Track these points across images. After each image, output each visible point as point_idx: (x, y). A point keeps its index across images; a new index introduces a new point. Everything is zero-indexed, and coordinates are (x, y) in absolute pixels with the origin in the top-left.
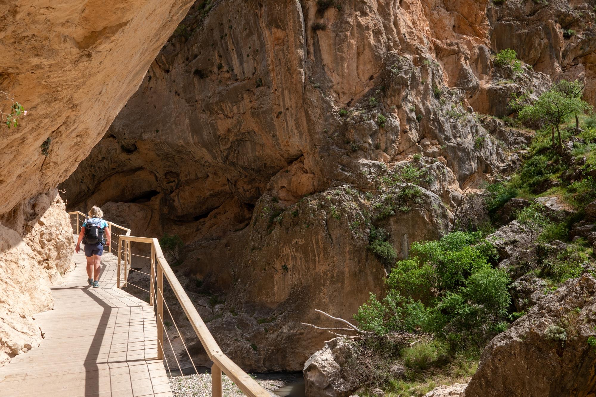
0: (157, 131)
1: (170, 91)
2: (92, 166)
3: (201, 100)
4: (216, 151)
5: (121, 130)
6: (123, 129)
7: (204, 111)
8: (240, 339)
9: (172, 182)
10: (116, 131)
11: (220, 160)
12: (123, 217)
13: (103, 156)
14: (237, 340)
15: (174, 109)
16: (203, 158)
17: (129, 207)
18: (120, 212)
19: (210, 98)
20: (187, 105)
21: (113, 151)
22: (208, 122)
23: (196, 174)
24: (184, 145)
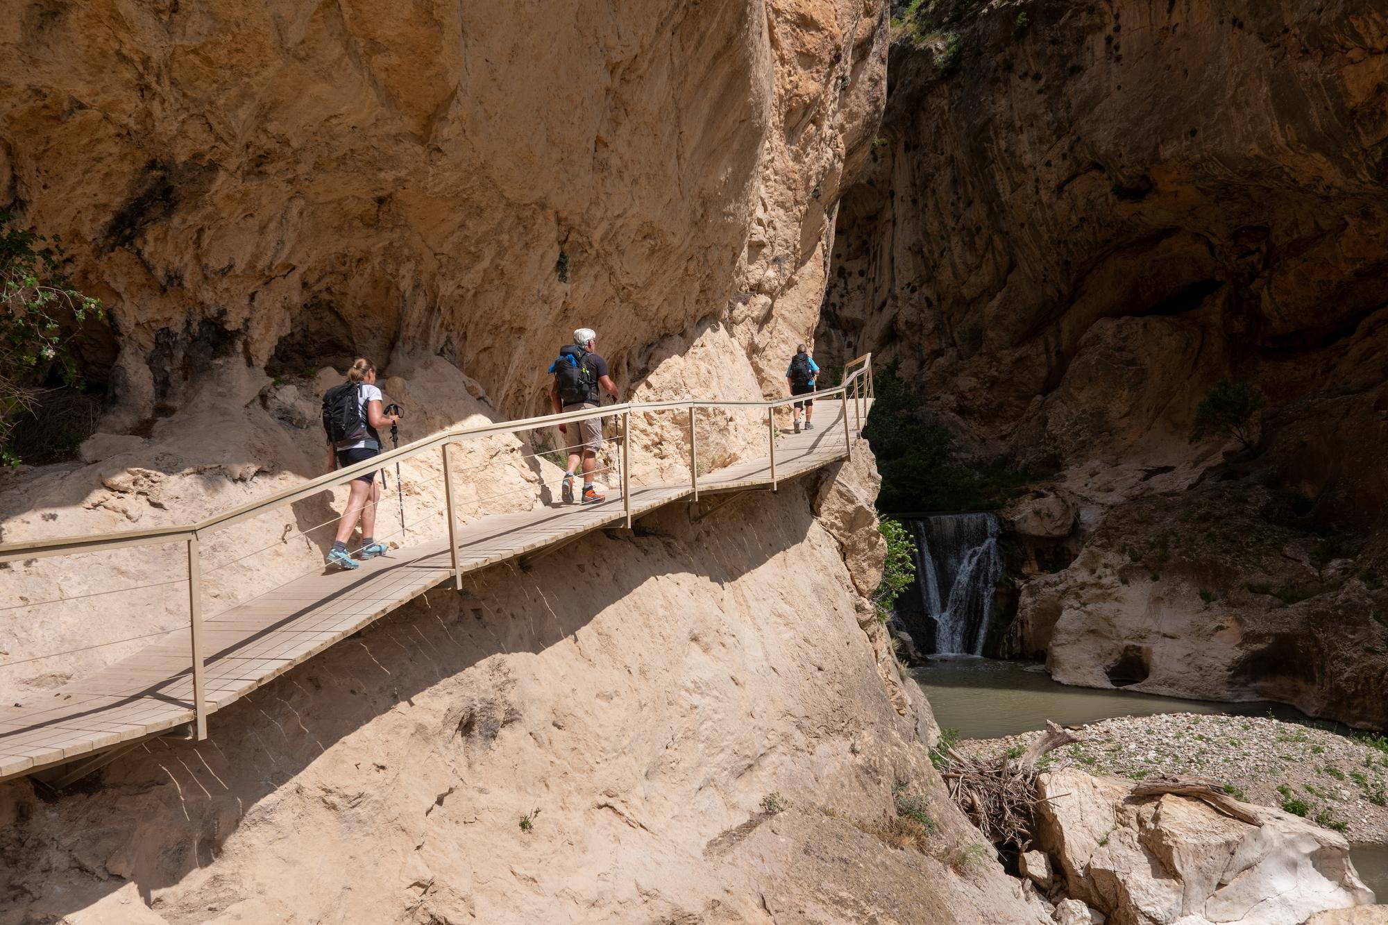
0: (1193, 133)
1: (1222, 22)
2: (1060, 242)
3: (1298, 24)
4: (1352, 154)
5: (1111, 147)
6: (1116, 145)
7: (1306, 52)
8: (1379, 648)
9: (1251, 253)
10: (1102, 152)
11: (1365, 175)
12: (1131, 351)
13: (1080, 216)
14: (1371, 651)
15: (1232, 66)
16: (1319, 179)
17: (1145, 326)
18: (1124, 339)
19: (1320, 11)
20: (1263, 46)
21: (1101, 200)
22: (1319, 80)
23: (1316, 223)
24: (1262, 154)
